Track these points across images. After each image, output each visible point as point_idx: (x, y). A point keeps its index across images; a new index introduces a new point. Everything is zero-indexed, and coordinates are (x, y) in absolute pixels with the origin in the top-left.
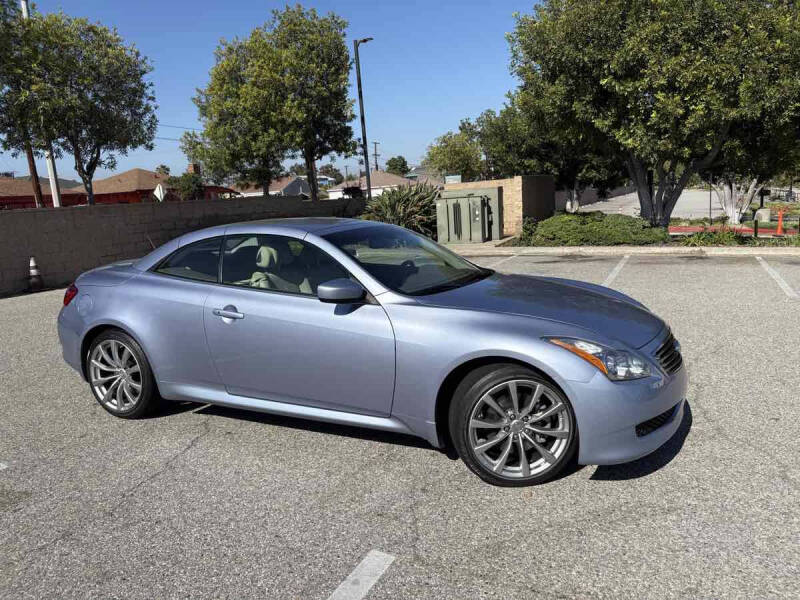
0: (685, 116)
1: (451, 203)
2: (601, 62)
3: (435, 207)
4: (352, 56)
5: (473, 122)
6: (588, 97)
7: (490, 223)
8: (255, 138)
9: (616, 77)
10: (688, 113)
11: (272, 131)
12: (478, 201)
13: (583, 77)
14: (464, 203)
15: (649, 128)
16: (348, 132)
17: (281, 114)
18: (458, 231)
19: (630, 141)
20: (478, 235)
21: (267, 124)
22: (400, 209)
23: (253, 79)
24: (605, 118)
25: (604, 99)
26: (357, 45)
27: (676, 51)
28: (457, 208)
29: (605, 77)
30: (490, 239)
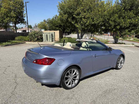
0: (86, 23)
1: (46, 34)
2: (73, 12)
3: (42, 35)
4: (25, 5)
5: (46, 20)
6: (71, 18)
7: (53, 38)
8: (4, 19)
9: (76, 15)
10: (87, 22)
11: (8, 18)
12: (51, 34)
13: (70, 14)
14: (48, 35)
15: (81, 24)
16: (24, 20)
17: (10, 15)
18: (47, 40)
19: (78, 26)
20: (51, 40)
21: (7, 17)
22: (36, 35)
23: (4, 7)
24: (73, 22)
25: (73, 18)
26: (26, 3)
27: (85, 12)
28: (47, 35)
29: (74, 15)
30: (53, 41)
